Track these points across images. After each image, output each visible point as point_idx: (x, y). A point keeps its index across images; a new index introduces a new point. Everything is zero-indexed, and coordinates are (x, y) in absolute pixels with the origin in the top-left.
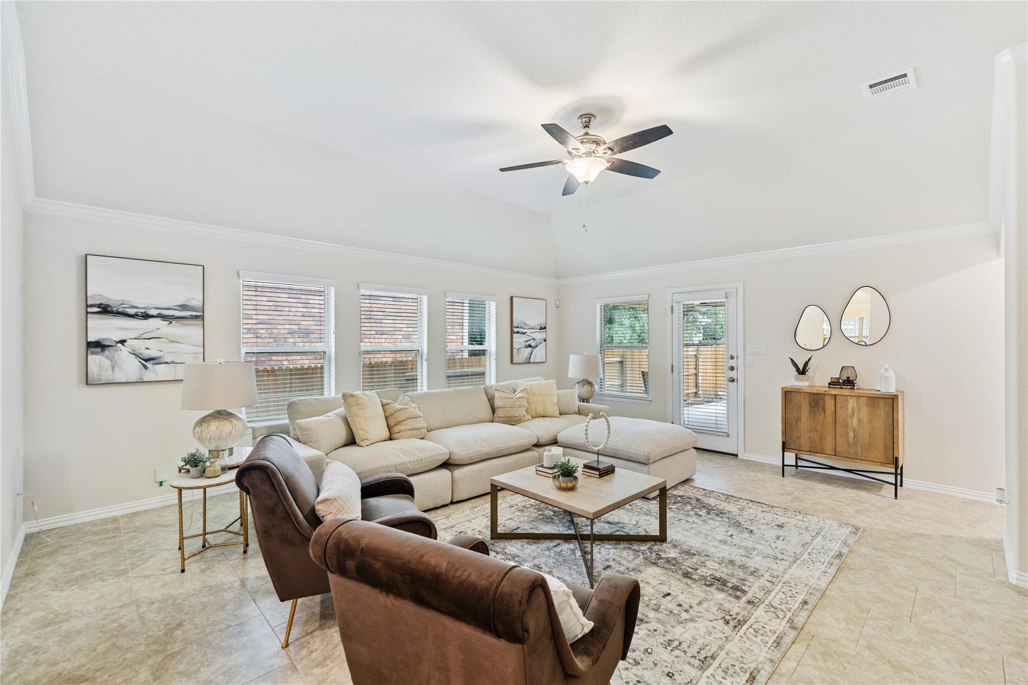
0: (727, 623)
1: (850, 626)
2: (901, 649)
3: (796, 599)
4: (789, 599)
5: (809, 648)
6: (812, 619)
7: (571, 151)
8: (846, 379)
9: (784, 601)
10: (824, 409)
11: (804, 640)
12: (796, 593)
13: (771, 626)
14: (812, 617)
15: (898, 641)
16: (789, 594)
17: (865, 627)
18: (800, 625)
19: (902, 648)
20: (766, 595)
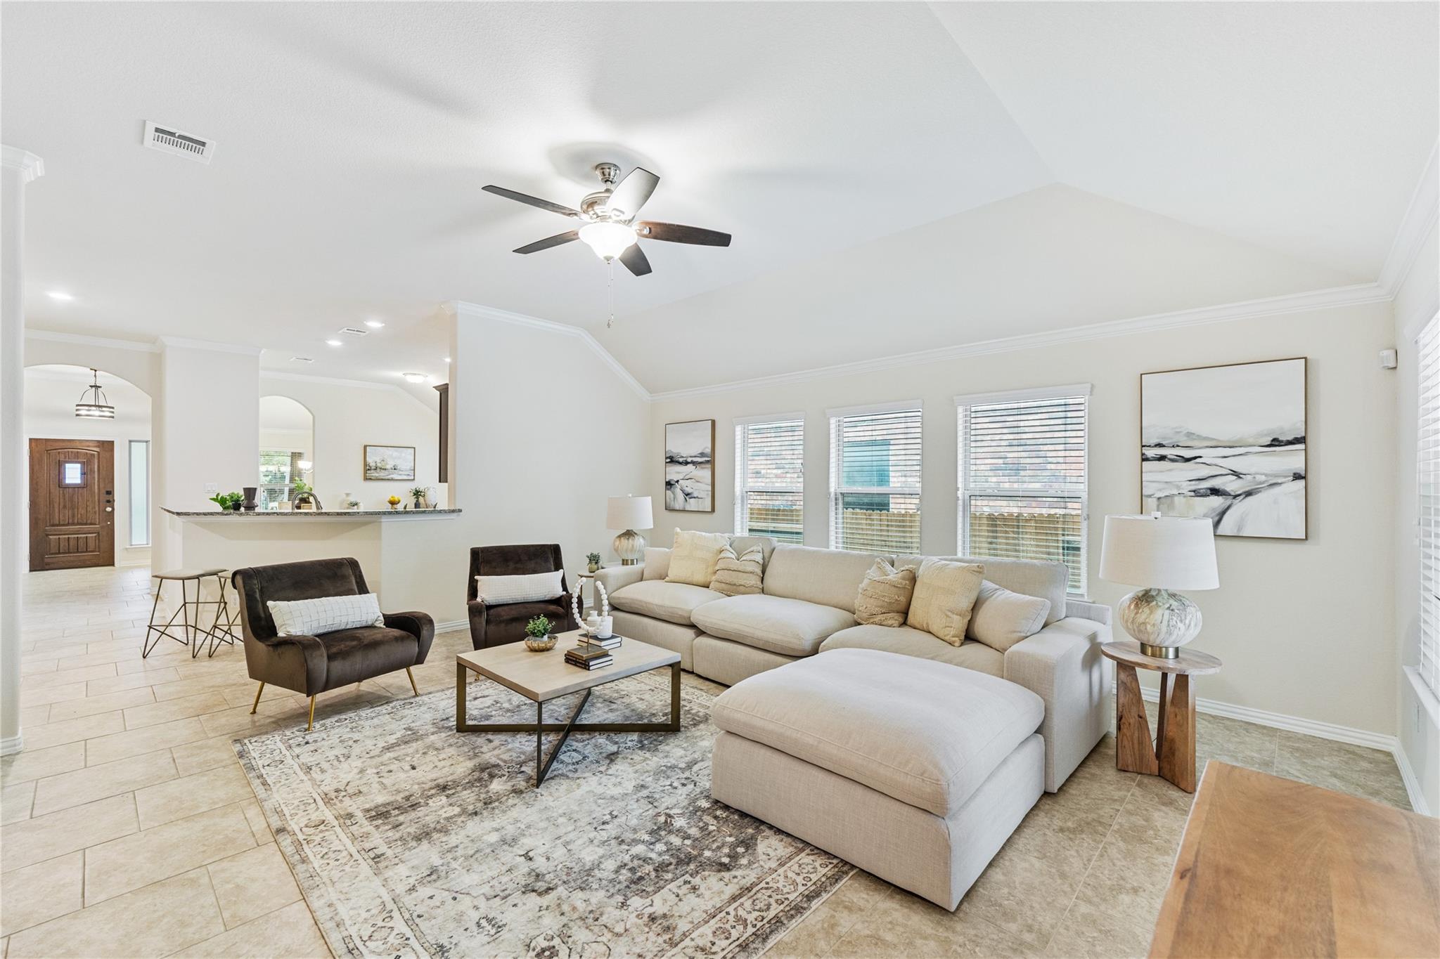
0: (337, 791)
1: (233, 886)
2: (156, 908)
3: (319, 857)
4: (325, 850)
5: (251, 834)
6: (279, 857)
9: (324, 844)
11: (262, 836)
12: (328, 864)
13: (302, 816)
14: (281, 859)
15: (164, 916)
16: (331, 855)
17: (214, 900)
18: (280, 838)
19: (155, 911)
20: (350, 834)
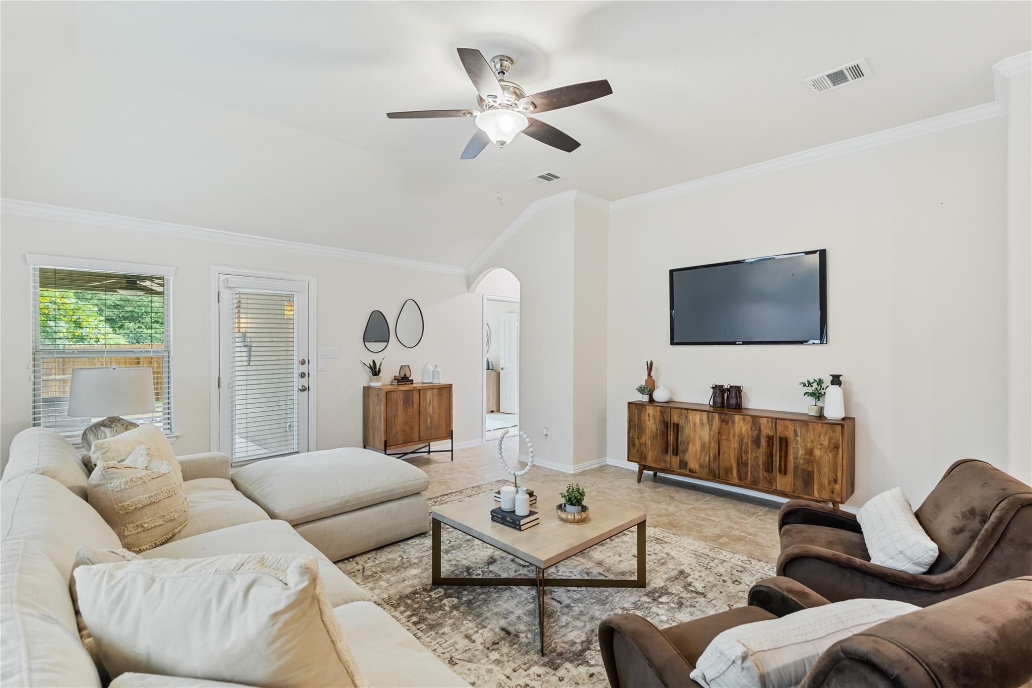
7: (484, 97)
8: (403, 376)
10: (413, 403)
